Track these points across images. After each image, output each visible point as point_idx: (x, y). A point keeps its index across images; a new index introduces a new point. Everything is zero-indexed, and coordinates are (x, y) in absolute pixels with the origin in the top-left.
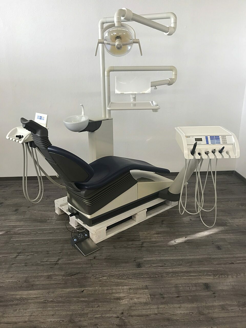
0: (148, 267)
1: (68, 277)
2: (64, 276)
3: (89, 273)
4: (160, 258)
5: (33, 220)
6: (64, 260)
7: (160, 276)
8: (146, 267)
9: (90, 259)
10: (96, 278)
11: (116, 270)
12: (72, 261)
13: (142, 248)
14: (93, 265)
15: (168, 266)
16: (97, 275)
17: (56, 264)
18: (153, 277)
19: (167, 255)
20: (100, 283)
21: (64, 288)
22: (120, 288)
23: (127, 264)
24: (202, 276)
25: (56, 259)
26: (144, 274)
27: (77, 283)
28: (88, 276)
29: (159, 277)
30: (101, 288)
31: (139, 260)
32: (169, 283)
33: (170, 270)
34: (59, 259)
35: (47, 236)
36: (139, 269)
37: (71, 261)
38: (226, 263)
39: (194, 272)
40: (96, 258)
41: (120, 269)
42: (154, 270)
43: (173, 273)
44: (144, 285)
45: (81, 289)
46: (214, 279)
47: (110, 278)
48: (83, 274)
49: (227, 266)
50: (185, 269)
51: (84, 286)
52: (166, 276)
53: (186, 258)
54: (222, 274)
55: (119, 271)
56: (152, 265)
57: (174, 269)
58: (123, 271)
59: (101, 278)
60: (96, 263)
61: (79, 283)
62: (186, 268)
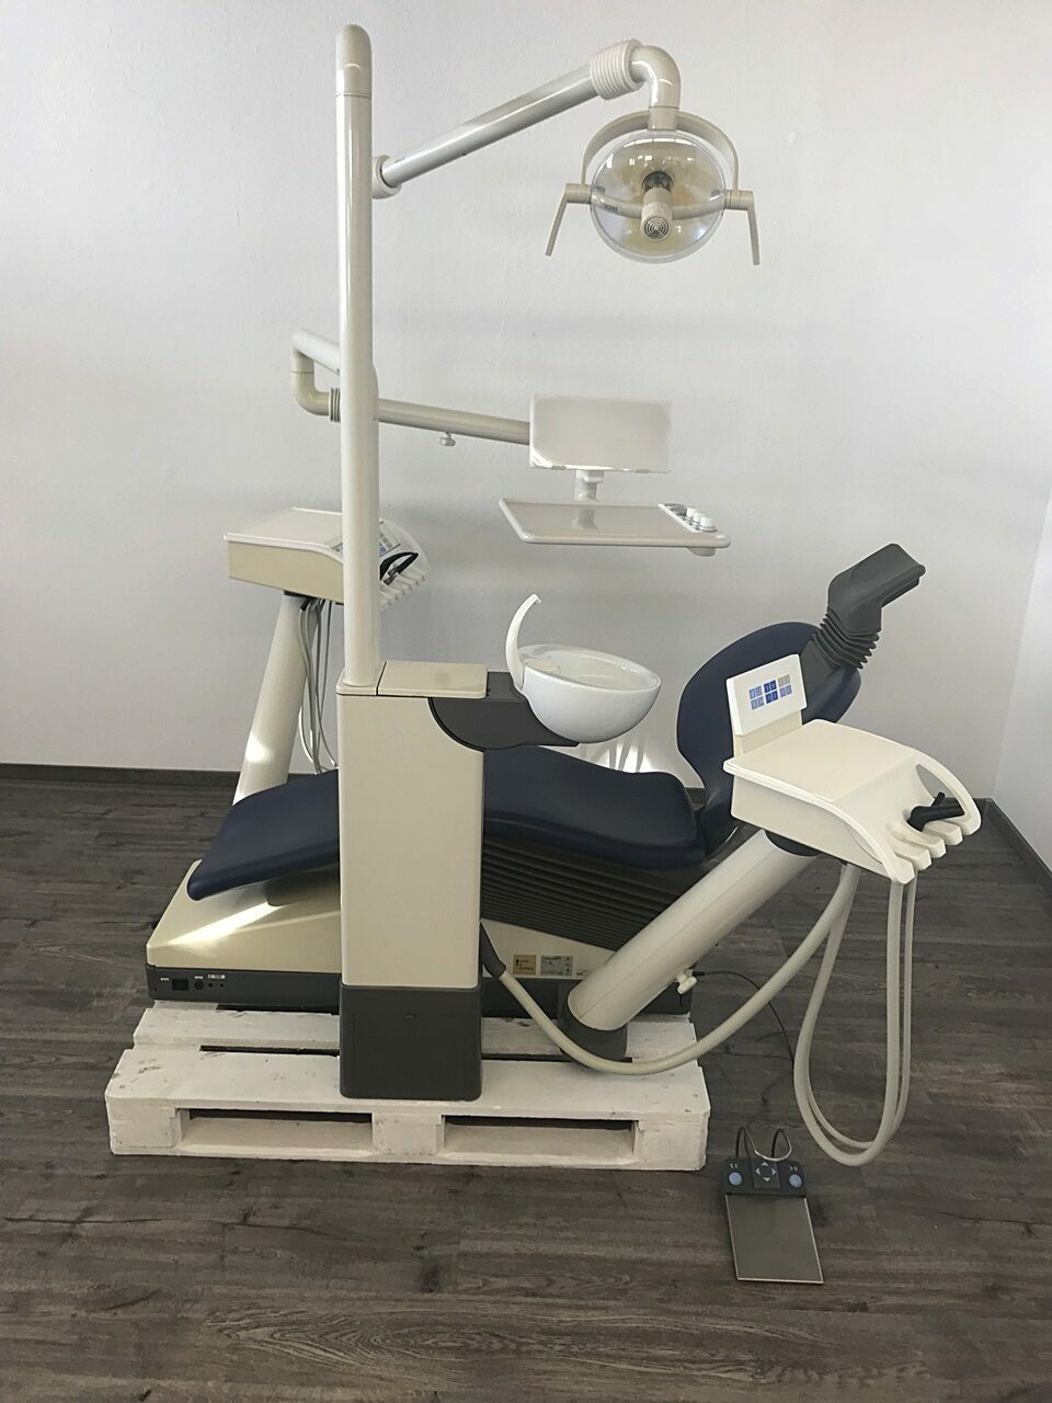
0: (467, 1291)
1: (102, 1315)
2: (84, 1302)
3: (196, 1301)
4: (533, 1246)
5: (31, 992)
6: (110, 1219)
7: (513, 1346)
8: (460, 1293)
9: (222, 1220)
10: (220, 1331)
11: (327, 1294)
12: (140, 1225)
13: (470, 1187)
14: (230, 1259)
15: (559, 1297)
16: (233, 1315)
17: (69, 1236)
18: (477, 1351)
19: (570, 1234)
20: (235, 1358)
21: (68, 1371)
22: (314, 1396)
23: (381, 1267)
24: (703, 1366)
25: (76, 1211)
26: (440, 1328)
27: (132, 1351)
28: (190, 1315)
29: (503, 1350)
30: (229, 1384)
31: (438, 1251)
32: (543, 1389)
33: (566, 1316)
34: (87, 1212)
35: (70, 1082)
36: (427, 1295)
37: (139, 1228)
38: (831, 1302)
39: (674, 1338)
40: (252, 1220)
41: (339, 1292)
42: (491, 1309)
43: (577, 1334)
44: (427, 1388)
45: (139, 1382)
46: (754, 1386)
47: (282, 1335)
48: (170, 1303)
49: (833, 1318)
50: (634, 1320)
51: (160, 1370)
52: (540, 1347)
53: (656, 1256)
54: (795, 1365)
55: (335, 1299)
56: (493, 1279)
57: (583, 1316)
58: (350, 1299)
59: (242, 1334)
60: (242, 1249)
61: (139, 1347)
62: (642, 1311)
